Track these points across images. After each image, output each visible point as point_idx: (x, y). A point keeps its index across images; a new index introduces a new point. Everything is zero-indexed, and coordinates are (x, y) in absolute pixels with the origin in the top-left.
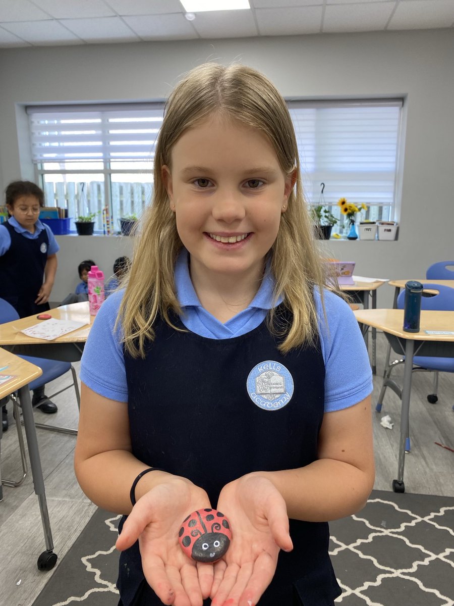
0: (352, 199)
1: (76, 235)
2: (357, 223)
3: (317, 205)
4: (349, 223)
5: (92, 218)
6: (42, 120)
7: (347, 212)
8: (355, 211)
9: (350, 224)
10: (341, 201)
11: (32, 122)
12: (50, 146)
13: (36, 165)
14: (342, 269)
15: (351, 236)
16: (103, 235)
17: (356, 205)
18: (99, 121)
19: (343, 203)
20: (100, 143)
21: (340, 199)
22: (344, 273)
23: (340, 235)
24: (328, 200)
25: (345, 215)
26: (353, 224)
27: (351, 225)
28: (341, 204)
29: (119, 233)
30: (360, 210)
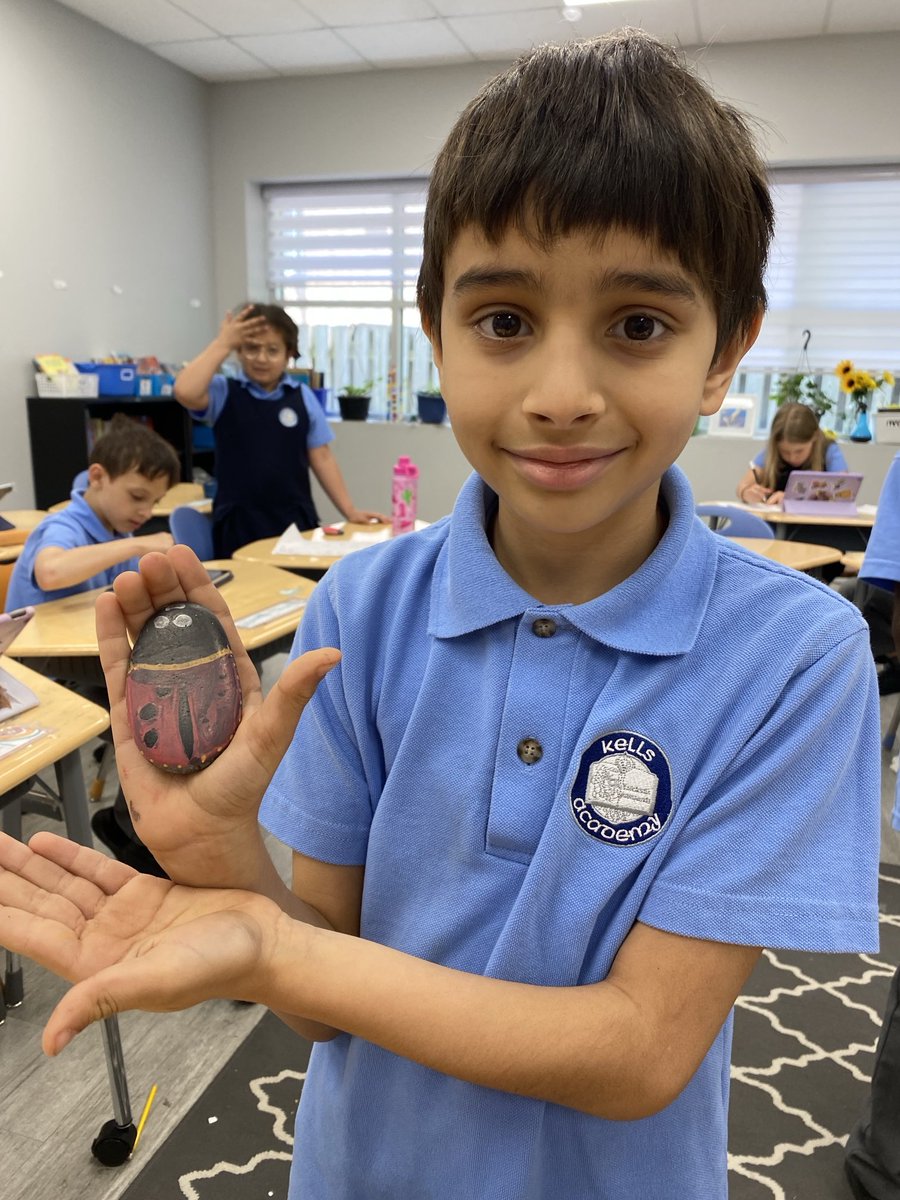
0: (865, 363)
1: (338, 420)
2: (872, 411)
3: (793, 373)
4: (855, 410)
5: (368, 390)
6: (287, 209)
7: (853, 389)
8: (869, 386)
9: (858, 410)
10: (843, 367)
11: (270, 214)
12: (299, 257)
13: (272, 291)
14: (838, 487)
15: (858, 435)
16: (384, 422)
17: (872, 374)
18: (387, 210)
19: (847, 370)
20: (387, 252)
21: (840, 362)
22: (839, 495)
23: (835, 432)
24: (815, 365)
25: (849, 393)
26: (864, 412)
27: (859, 415)
28: (841, 371)
29: (413, 419)
30: (879, 384)
